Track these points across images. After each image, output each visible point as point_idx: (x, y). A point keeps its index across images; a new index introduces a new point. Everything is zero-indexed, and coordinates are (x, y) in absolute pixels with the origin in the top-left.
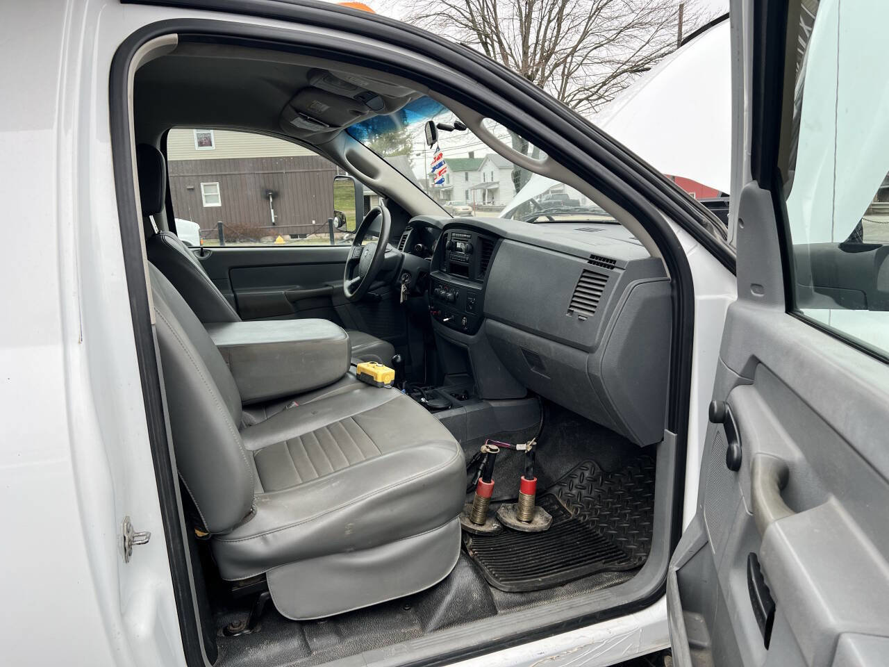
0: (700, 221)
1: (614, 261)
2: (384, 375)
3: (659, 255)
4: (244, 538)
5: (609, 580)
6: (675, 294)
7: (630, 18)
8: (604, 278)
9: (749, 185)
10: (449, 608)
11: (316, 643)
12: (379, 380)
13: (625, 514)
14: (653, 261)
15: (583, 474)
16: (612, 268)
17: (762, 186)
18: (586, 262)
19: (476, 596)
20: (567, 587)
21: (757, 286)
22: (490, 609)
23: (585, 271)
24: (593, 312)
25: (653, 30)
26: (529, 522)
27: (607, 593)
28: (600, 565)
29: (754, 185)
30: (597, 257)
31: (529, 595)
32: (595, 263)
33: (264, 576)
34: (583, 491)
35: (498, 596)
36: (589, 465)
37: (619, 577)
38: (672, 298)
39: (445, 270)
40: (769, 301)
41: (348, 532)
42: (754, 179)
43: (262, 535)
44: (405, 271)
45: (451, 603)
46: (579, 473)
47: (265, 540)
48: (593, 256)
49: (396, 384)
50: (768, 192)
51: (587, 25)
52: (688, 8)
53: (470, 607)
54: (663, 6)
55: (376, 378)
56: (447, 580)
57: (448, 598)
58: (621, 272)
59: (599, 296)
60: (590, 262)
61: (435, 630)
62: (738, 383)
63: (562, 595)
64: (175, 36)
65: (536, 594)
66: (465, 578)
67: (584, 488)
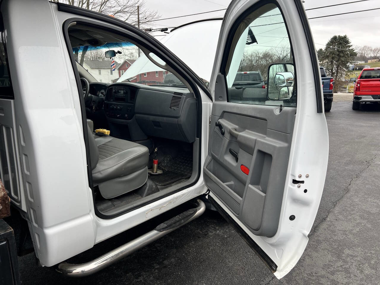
0: (202, 83)
1: (182, 94)
2: (108, 132)
3: (193, 92)
4: (96, 173)
5: (184, 181)
6: (197, 102)
7: (119, 9)
8: (180, 98)
9: (219, 74)
10: (148, 190)
11: (115, 203)
12: (106, 134)
13: (181, 167)
14: (191, 93)
15: (167, 159)
16: (182, 95)
17: (222, 74)
18: (173, 94)
19: (154, 186)
20: (175, 183)
21: (221, 97)
22: (158, 190)
23: (173, 97)
24: (178, 107)
25: (128, 15)
26: (156, 172)
27: (185, 183)
28: (180, 178)
29: (220, 74)
30: (176, 93)
31: (166, 186)
32: (176, 94)
33: (98, 186)
34: (168, 164)
35: (159, 187)
36: (168, 156)
37: (185, 180)
38: (197, 103)
39: (112, 100)
40: (223, 100)
41: (123, 169)
42: (220, 72)
43: (99, 172)
44: (93, 101)
45: (148, 189)
46: (166, 159)
47: (101, 174)
48: (175, 92)
49: (111, 135)
50: (223, 75)
51: (100, 8)
52: (142, 8)
53: (153, 190)
54: (132, 6)
55: (105, 133)
56: (146, 184)
57: (147, 188)
58: (185, 96)
59: (179, 103)
60: (174, 94)
61: (146, 196)
62: (219, 119)
63: (174, 185)
64: (76, 22)
65: (168, 186)
66: (150, 183)
67: (168, 163)
